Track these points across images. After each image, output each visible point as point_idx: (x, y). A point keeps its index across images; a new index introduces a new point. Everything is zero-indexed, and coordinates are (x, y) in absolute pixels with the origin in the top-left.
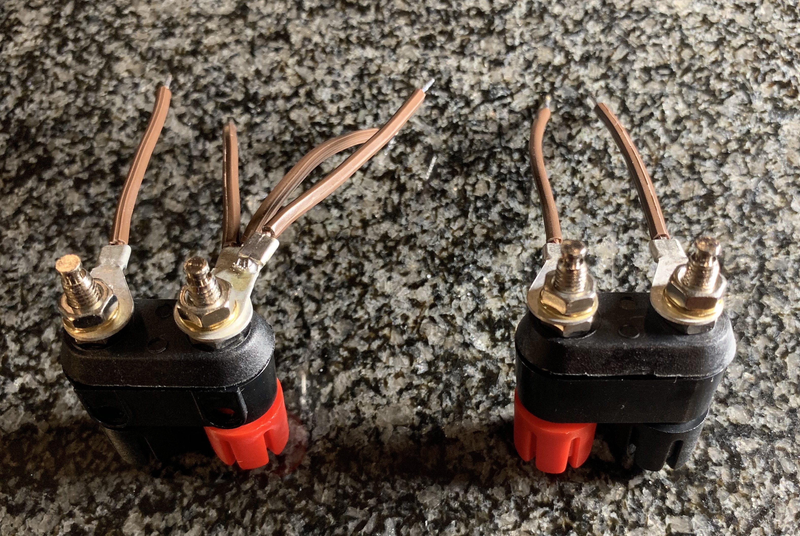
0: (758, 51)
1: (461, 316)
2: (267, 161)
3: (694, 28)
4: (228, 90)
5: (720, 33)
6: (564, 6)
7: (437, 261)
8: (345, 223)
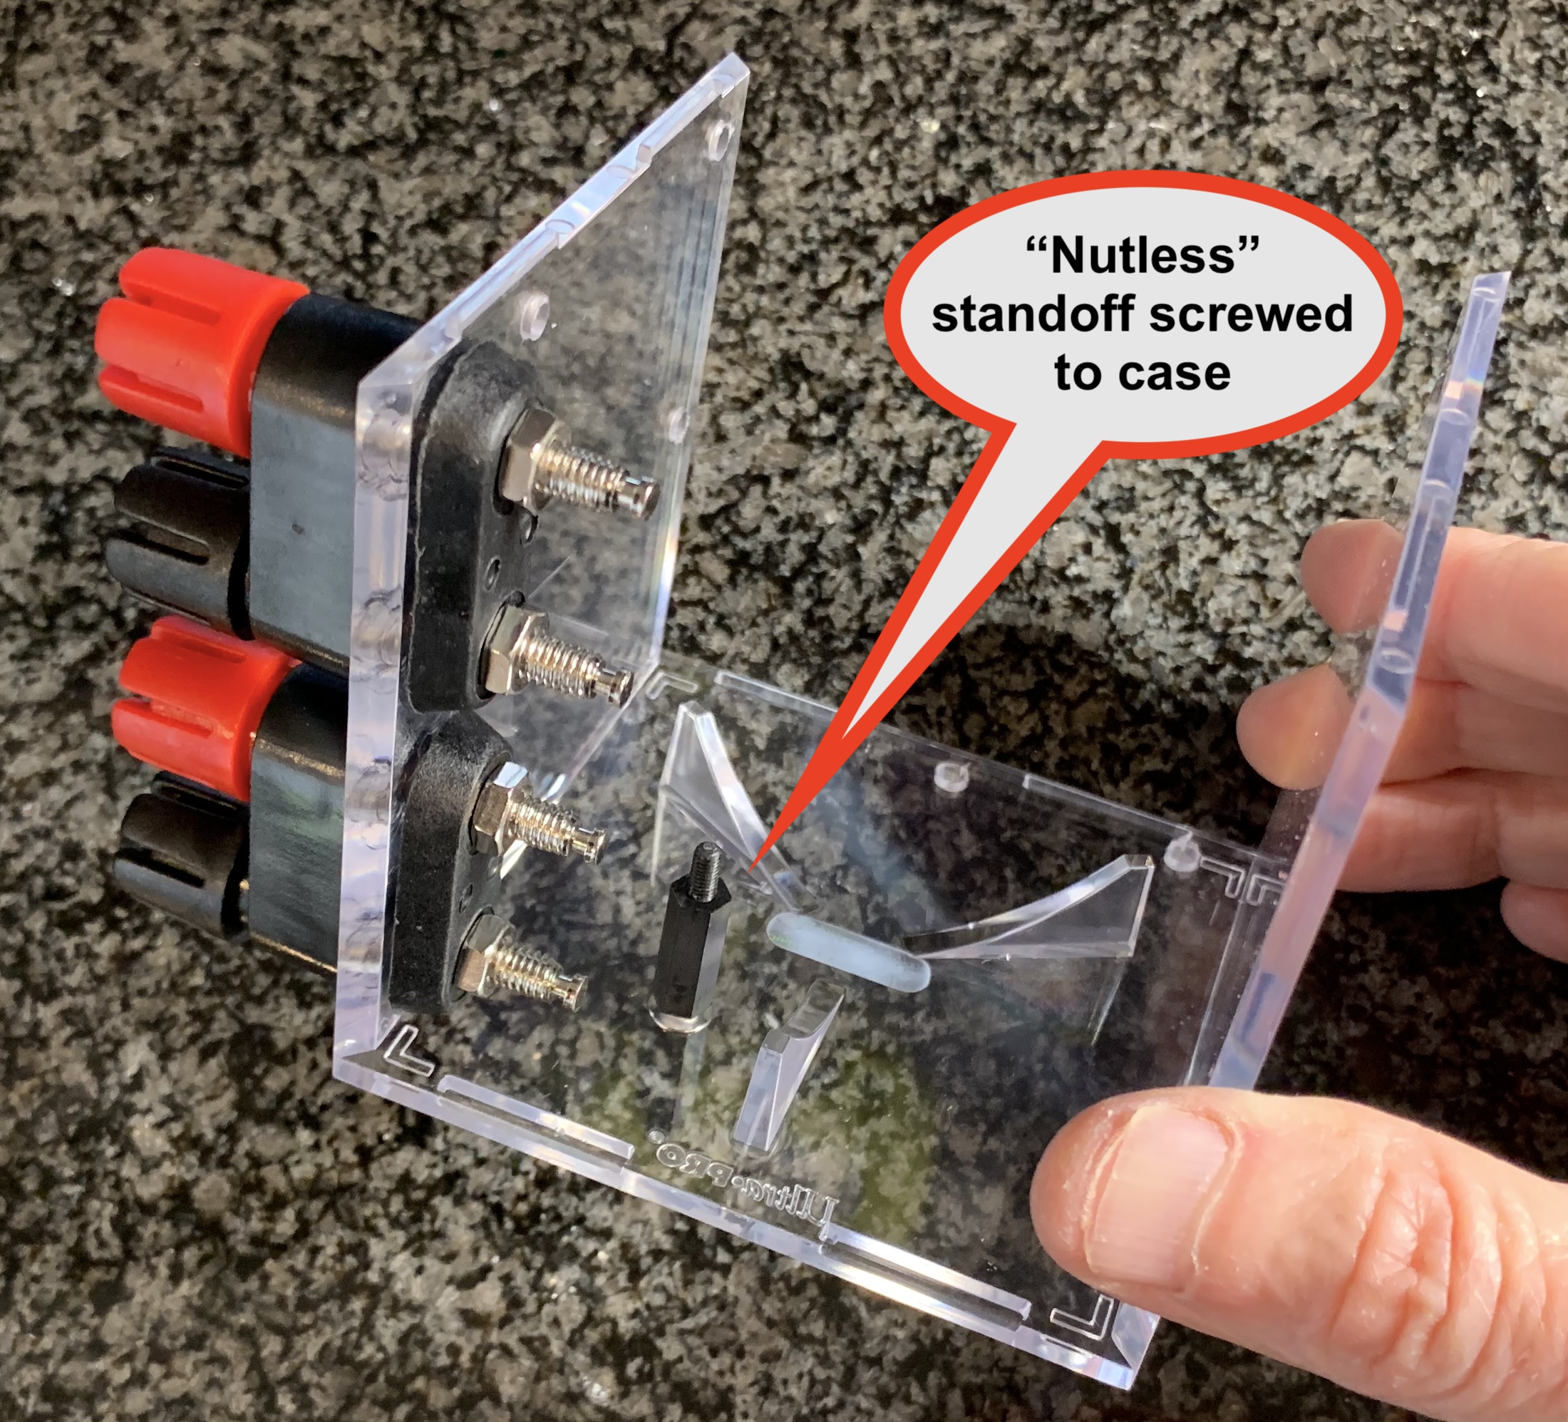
0: (1116, 705)
1: (560, 1337)
2: (164, 1034)
3: (989, 662)
4: (69, 881)
5: (1039, 670)
6: (730, 632)
7: (509, 1225)
8: (326, 1158)
